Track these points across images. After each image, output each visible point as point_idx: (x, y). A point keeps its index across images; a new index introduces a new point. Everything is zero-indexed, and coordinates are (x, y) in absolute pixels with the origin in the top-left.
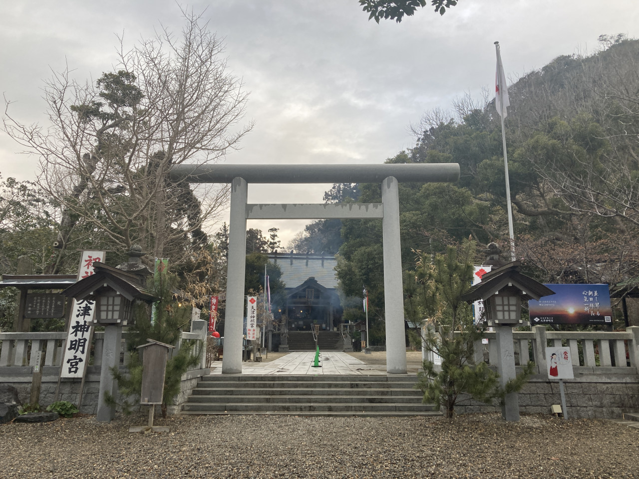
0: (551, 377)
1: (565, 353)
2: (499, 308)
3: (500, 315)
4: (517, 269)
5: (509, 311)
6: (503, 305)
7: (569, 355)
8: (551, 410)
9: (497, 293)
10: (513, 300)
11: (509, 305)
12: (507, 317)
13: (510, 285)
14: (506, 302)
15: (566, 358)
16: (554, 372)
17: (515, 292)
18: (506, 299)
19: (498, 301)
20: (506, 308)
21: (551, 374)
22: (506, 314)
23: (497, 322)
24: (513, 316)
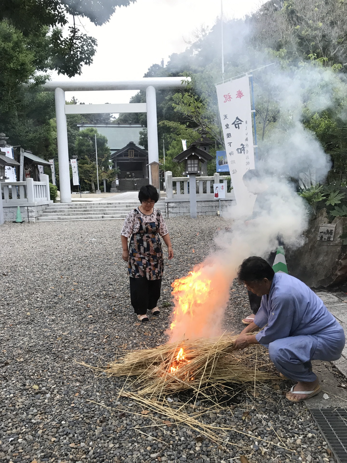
0: (215, 198)
1: (223, 186)
2: (189, 166)
3: (189, 169)
4: (196, 146)
5: (194, 167)
6: (191, 164)
7: (224, 187)
8: (217, 213)
9: (187, 158)
10: (196, 161)
11: (194, 164)
12: (193, 170)
13: (193, 154)
14: (193, 163)
15: (222, 189)
16: (217, 195)
17: (195, 157)
18: (192, 161)
19: (189, 162)
20: (193, 165)
21: (215, 196)
22: (193, 168)
23: (187, 172)
24: (196, 169)
